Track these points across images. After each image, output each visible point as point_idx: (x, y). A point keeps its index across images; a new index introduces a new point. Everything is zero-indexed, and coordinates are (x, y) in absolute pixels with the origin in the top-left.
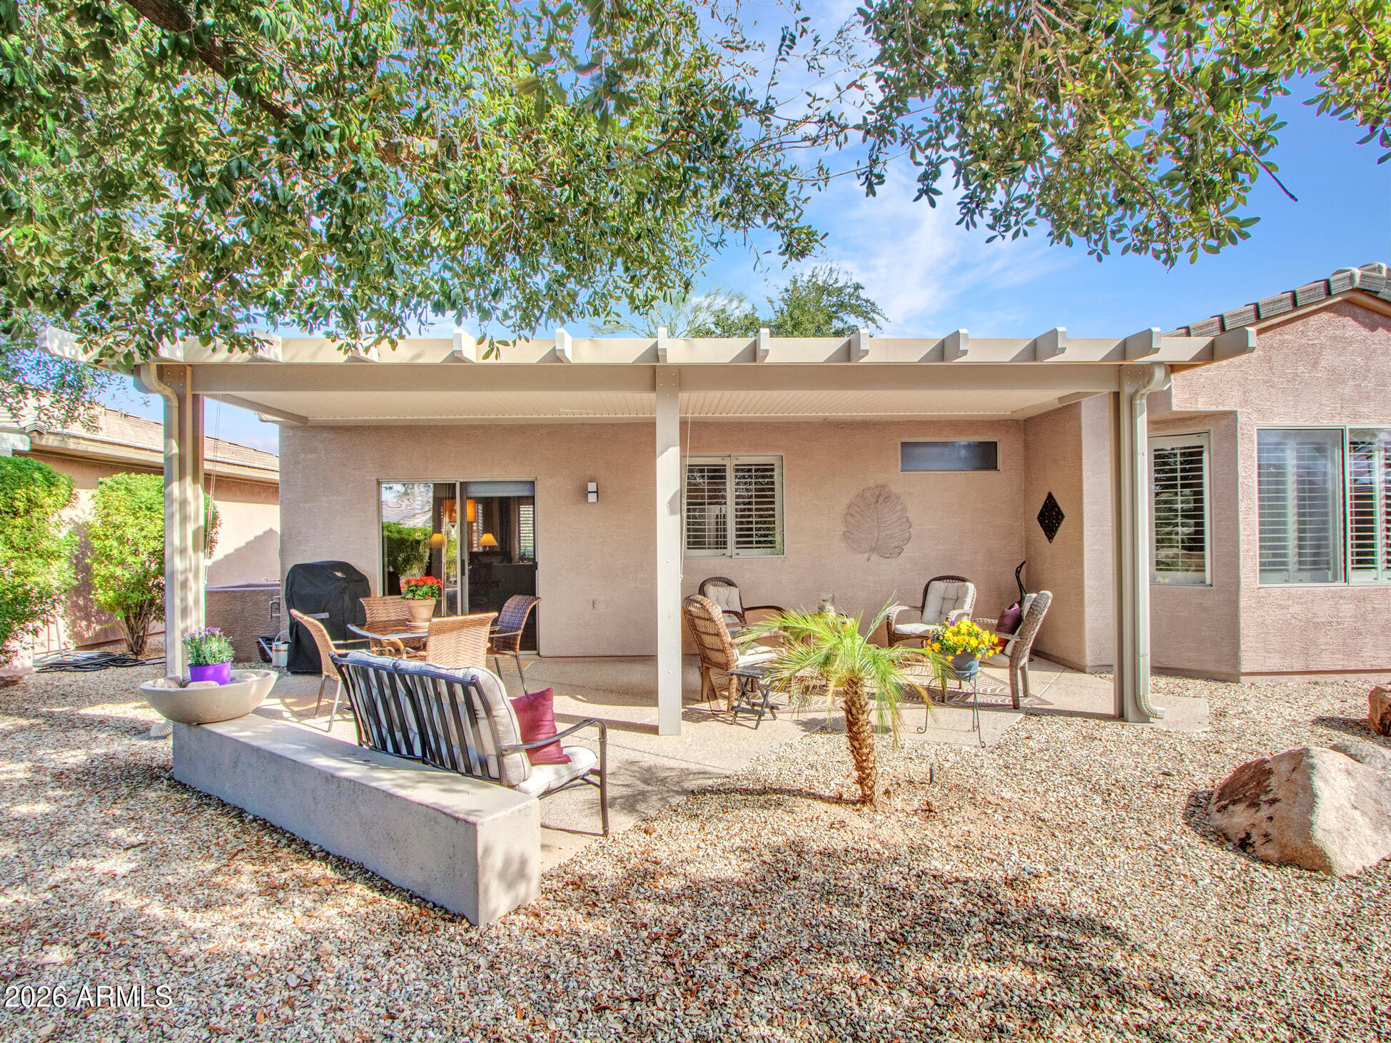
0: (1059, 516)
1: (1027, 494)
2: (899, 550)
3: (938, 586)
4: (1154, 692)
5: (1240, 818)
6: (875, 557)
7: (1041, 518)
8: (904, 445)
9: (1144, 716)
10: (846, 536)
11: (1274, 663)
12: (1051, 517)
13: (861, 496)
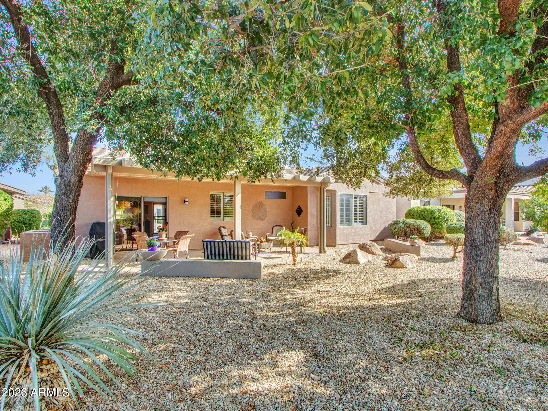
0: (302, 211)
1: (293, 205)
2: (264, 219)
3: (275, 227)
4: (326, 249)
5: (348, 260)
6: (259, 221)
7: (297, 211)
8: (266, 192)
9: (325, 252)
10: (252, 215)
11: (342, 243)
12: (299, 211)
13: (256, 205)
